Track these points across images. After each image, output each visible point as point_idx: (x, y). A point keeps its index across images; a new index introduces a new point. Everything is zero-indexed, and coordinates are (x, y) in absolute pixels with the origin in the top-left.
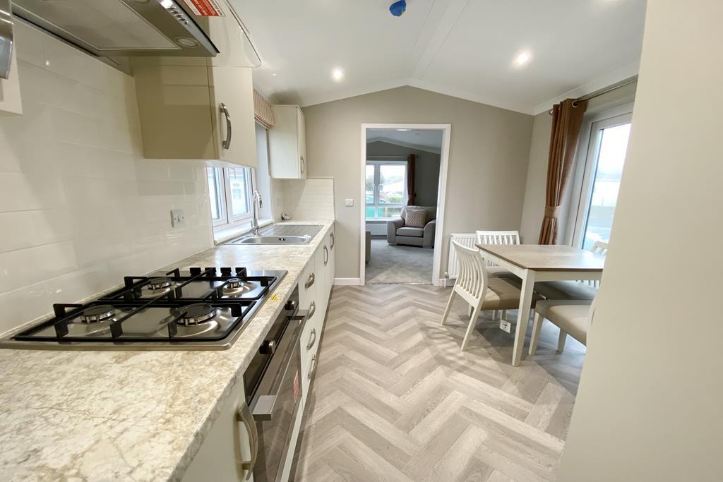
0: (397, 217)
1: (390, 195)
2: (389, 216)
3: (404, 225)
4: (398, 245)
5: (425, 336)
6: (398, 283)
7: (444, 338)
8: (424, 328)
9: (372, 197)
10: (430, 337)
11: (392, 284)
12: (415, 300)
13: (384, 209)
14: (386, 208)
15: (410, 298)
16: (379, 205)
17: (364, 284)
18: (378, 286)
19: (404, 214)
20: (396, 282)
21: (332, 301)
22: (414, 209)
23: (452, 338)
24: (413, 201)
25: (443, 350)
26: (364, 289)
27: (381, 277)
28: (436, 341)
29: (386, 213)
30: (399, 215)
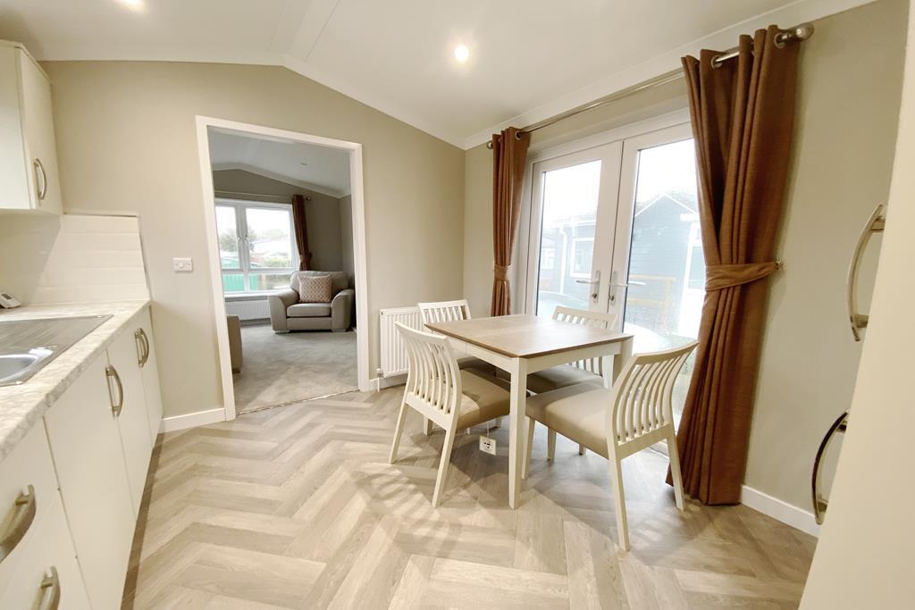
0: (285, 289)
1: (269, 257)
2: (270, 288)
3: (298, 300)
4: (292, 332)
5: (369, 498)
6: (301, 401)
7: (400, 490)
8: (364, 482)
9: (238, 260)
10: (376, 498)
11: (290, 404)
12: (338, 427)
13: (260, 278)
14: (264, 275)
15: (327, 426)
16: (250, 270)
17: (234, 417)
18: (263, 414)
19: (296, 283)
20: (298, 398)
21: (158, 474)
22: (312, 275)
23: (412, 487)
24: (308, 263)
25: (406, 518)
26: (236, 428)
27: (268, 396)
28: (389, 503)
29: (264, 283)
30: (288, 286)
